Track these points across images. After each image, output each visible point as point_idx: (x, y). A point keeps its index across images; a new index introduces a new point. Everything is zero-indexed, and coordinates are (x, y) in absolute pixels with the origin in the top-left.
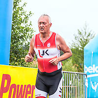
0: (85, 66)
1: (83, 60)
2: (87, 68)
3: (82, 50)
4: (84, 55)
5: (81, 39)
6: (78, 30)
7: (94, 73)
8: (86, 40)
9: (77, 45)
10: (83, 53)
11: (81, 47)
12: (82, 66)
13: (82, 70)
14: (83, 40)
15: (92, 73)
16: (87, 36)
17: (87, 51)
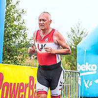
0: (78, 64)
1: (76, 58)
2: (80, 66)
4: (77, 53)
5: (74, 37)
6: (71, 28)
7: (87, 71)
8: (79, 38)
9: (70, 44)
10: (76, 52)
11: (74, 45)
12: (75, 64)
13: (75, 68)
14: (76, 38)
15: (86, 71)
16: (80, 34)
17: (80, 49)
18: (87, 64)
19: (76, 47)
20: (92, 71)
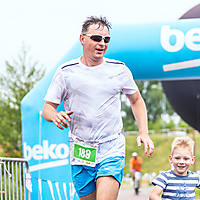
0: (25, 144)
3: (17, 107)
4: (23, 118)
7: (46, 161)
9: (6, 98)
10: (20, 115)
11: (15, 100)
12: (19, 146)
13: (19, 154)
14: (18, 84)
16: (27, 74)
17: (28, 109)
18: (45, 142)
19: (19, 105)
20: (58, 159)
